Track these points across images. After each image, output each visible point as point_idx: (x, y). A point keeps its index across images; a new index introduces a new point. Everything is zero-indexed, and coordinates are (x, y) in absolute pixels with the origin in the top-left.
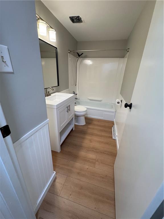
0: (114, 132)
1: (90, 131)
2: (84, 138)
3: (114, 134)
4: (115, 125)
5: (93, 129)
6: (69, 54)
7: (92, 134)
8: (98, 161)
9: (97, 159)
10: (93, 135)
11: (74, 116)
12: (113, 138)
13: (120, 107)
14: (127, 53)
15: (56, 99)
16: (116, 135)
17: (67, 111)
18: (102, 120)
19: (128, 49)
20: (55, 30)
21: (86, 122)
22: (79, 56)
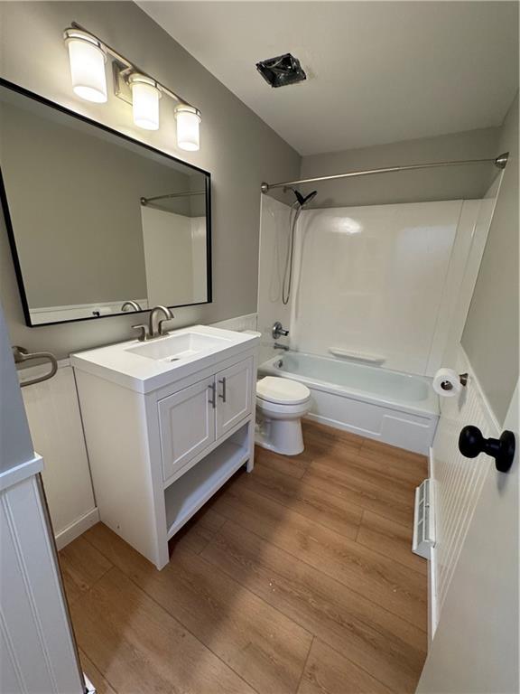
0: (421, 516)
1: (313, 488)
2: (278, 519)
3: (420, 527)
4: (432, 480)
5: (329, 479)
6: (262, 194)
7: (320, 507)
8: (312, 677)
9: (309, 663)
10: (320, 510)
11: (252, 417)
12: (415, 547)
13: (457, 405)
14: (498, 174)
15: (188, 349)
16: (432, 537)
17: (209, 401)
18: (377, 442)
19: (500, 158)
20: (197, 110)
21: (305, 444)
22: (302, 200)
